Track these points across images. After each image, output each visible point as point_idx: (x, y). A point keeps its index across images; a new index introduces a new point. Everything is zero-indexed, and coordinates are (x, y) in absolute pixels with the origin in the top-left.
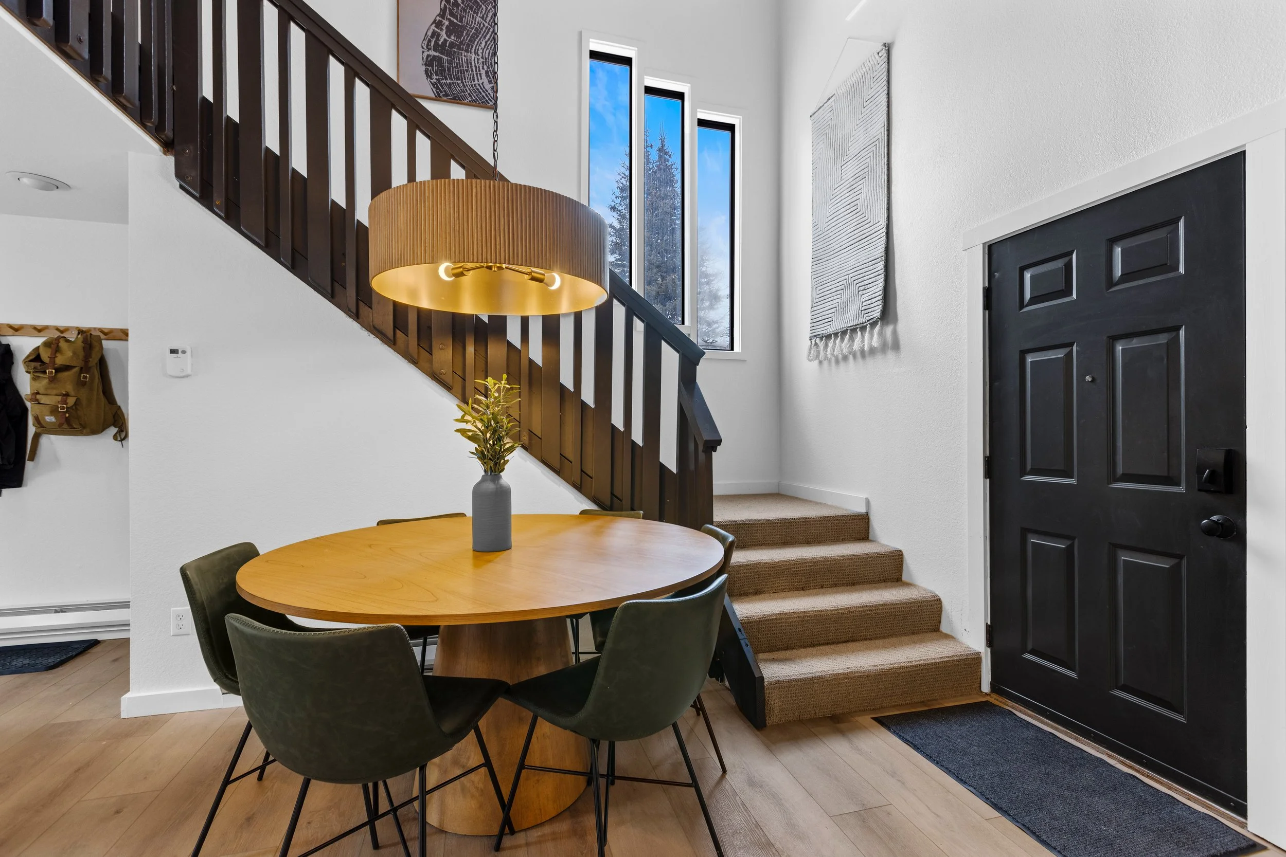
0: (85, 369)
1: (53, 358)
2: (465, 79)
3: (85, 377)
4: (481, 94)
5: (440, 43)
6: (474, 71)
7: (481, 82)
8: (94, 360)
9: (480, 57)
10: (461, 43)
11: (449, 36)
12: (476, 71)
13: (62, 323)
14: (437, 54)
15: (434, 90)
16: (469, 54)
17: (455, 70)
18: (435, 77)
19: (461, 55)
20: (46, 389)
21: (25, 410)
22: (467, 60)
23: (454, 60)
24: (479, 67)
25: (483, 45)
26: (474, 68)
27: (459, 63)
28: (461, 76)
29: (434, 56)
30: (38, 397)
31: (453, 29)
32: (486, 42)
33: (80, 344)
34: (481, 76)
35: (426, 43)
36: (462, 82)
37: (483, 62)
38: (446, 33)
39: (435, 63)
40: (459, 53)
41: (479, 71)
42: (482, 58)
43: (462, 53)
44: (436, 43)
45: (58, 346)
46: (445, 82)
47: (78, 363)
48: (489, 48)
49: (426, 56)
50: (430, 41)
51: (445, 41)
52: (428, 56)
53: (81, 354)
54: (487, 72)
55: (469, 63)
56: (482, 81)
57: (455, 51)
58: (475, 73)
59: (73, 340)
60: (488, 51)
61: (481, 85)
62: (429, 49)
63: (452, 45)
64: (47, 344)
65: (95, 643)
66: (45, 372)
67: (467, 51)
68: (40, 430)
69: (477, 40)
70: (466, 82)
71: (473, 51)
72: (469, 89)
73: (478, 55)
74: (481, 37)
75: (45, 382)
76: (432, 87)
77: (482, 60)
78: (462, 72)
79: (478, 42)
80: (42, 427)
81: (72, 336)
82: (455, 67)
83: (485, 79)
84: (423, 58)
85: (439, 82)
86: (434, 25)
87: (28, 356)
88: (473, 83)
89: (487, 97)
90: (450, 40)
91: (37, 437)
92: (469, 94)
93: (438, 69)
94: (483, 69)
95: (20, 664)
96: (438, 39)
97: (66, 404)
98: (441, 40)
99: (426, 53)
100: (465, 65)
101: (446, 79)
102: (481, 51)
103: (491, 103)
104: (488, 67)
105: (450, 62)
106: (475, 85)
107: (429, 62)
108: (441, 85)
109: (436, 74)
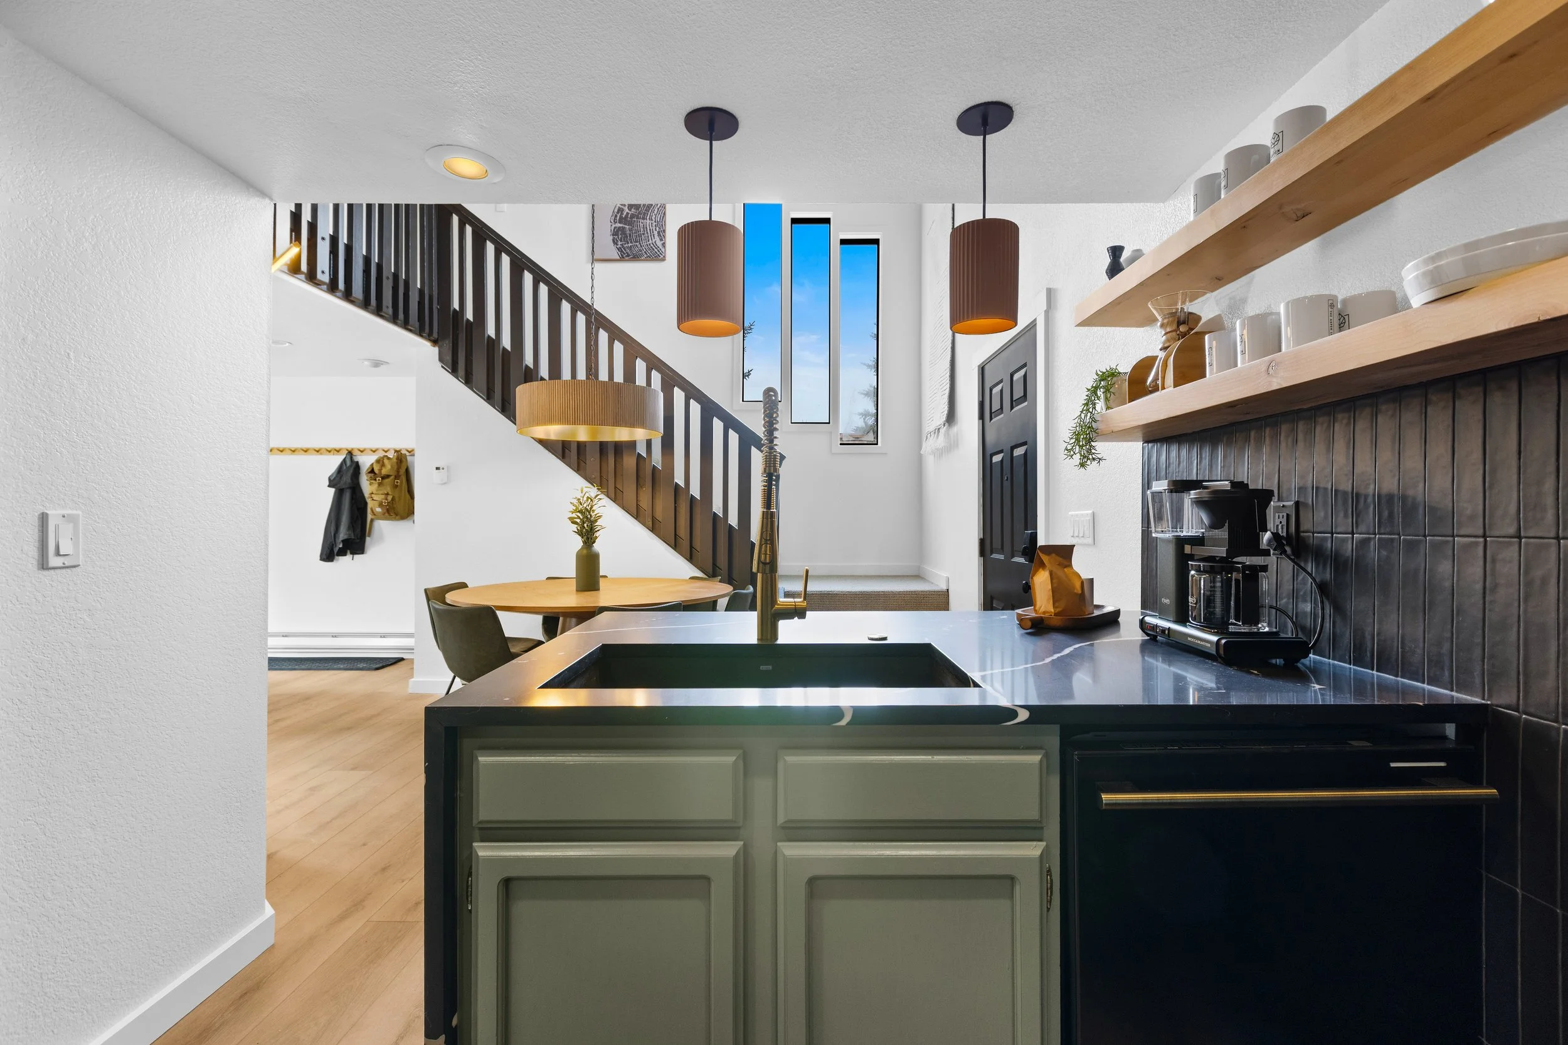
0: (397, 477)
1: (380, 470)
2: (642, 241)
3: (397, 482)
5: (624, 216)
7: (654, 241)
8: (403, 471)
9: (653, 222)
10: (639, 213)
11: (630, 210)
12: (650, 233)
13: (386, 446)
14: (621, 225)
15: (619, 253)
16: (645, 221)
17: (635, 235)
18: (619, 243)
19: (639, 223)
20: (377, 490)
21: (366, 504)
22: (644, 225)
23: (634, 227)
25: (656, 212)
26: (648, 231)
27: (638, 229)
28: (639, 239)
29: (619, 227)
30: (373, 495)
32: (658, 209)
33: (395, 460)
36: (640, 244)
38: (628, 208)
39: (620, 232)
40: (637, 221)
41: (653, 232)
42: (655, 222)
43: (639, 221)
44: (621, 217)
45: (383, 462)
47: (393, 473)
48: (661, 213)
49: (613, 228)
50: (616, 216)
51: (628, 213)
52: (615, 228)
53: (396, 467)
54: (659, 232)
55: (645, 228)
57: (635, 221)
59: (391, 457)
60: (659, 215)
61: (654, 243)
62: (615, 223)
63: (633, 216)
64: (378, 461)
65: (402, 659)
66: (375, 480)
67: (643, 219)
68: (373, 517)
70: (642, 244)
71: (648, 218)
72: (645, 248)
73: (652, 220)
74: (654, 206)
75: (375, 486)
77: (655, 224)
78: (640, 236)
80: (375, 515)
81: (391, 455)
82: (635, 233)
83: (657, 238)
84: (612, 230)
85: (623, 247)
87: (368, 469)
89: (659, 251)
90: (631, 212)
91: (372, 521)
92: (645, 252)
93: (622, 237)
94: (656, 230)
95: (361, 667)
96: (622, 214)
97: (387, 500)
98: (625, 214)
99: (614, 226)
100: (642, 230)
101: (628, 243)
102: (654, 216)
103: (662, 257)
104: (660, 228)
105: (631, 230)
106: (650, 245)
107: (615, 233)
108: (624, 249)
109: (621, 241)
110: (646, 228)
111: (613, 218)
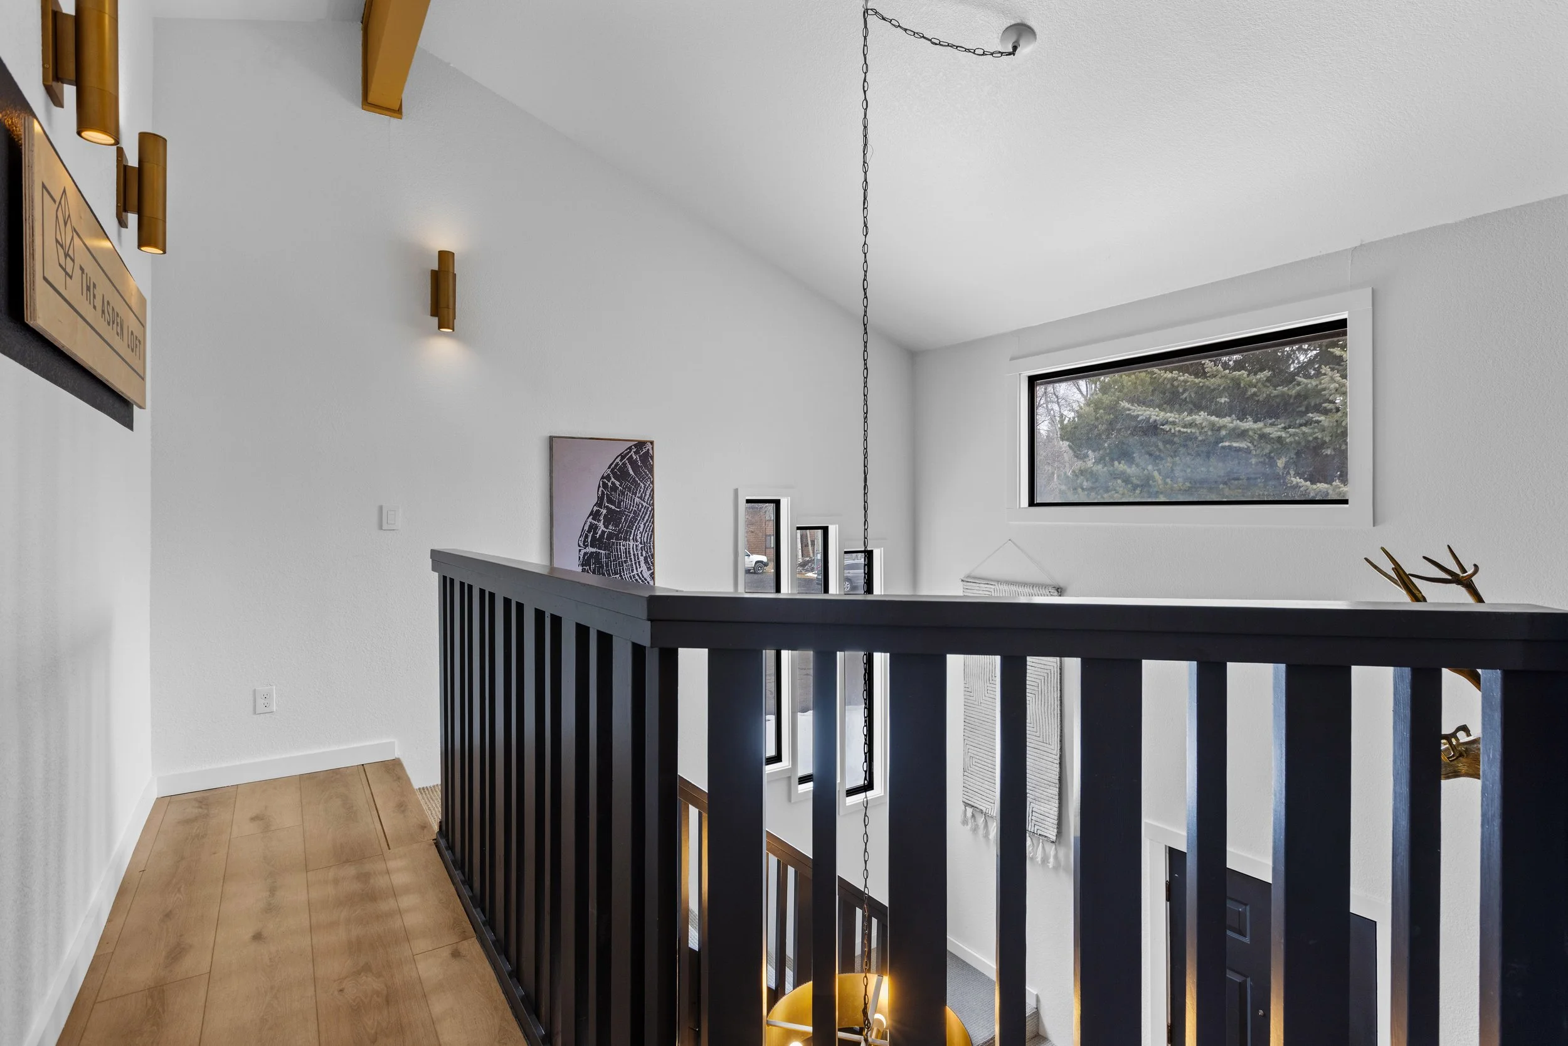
2: (624, 572)
5: (598, 536)
6: (633, 560)
7: (639, 570)
9: (638, 543)
10: (620, 532)
11: (607, 527)
12: (635, 560)
14: (594, 550)
16: (628, 542)
17: (614, 564)
19: (620, 545)
22: (626, 549)
23: (613, 553)
24: (638, 554)
25: (641, 529)
26: (632, 557)
27: (618, 555)
28: (620, 569)
29: (592, 553)
31: (611, 518)
32: (645, 524)
34: (639, 565)
36: (621, 576)
37: (642, 548)
38: (604, 524)
39: (593, 561)
40: (617, 543)
41: (638, 559)
42: (641, 543)
43: (620, 543)
44: (593, 538)
48: (648, 530)
49: (582, 554)
50: (587, 537)
51: (603, 532)
52: (585, 554)
54: (646, 559)
55: (627, 552)
56: (641, 569)
57: (613, 543)
58: (633, 562)
60: (647, 534)
61: (640, 574)
62: (586, 546)
63: (610, 536)
67: (625, 539)
69: (636, 524)
70: (624, 575)
71: (631, 538)
73: (637, 541)
74: (640, 520)
77: (640, 546)
78: (621, 564)
79: (636, 527)
82: (614, 561)
83: (644, 567)
84: (580, 557)
86: (591, 517)
88: (632, 574)
90: (608, 530)
93: (595, 567)
94: (642, 555)
96: (595, 533)
98: (600, 532)
99: (583, 552)
100: (623, 555)
101: (604, 576)
102: (639, 536)
104: (647, 552)
105: (607, 556)
106: (634, 577)
107: (586, 561)
110: (629, 552)
111: (582, 539)
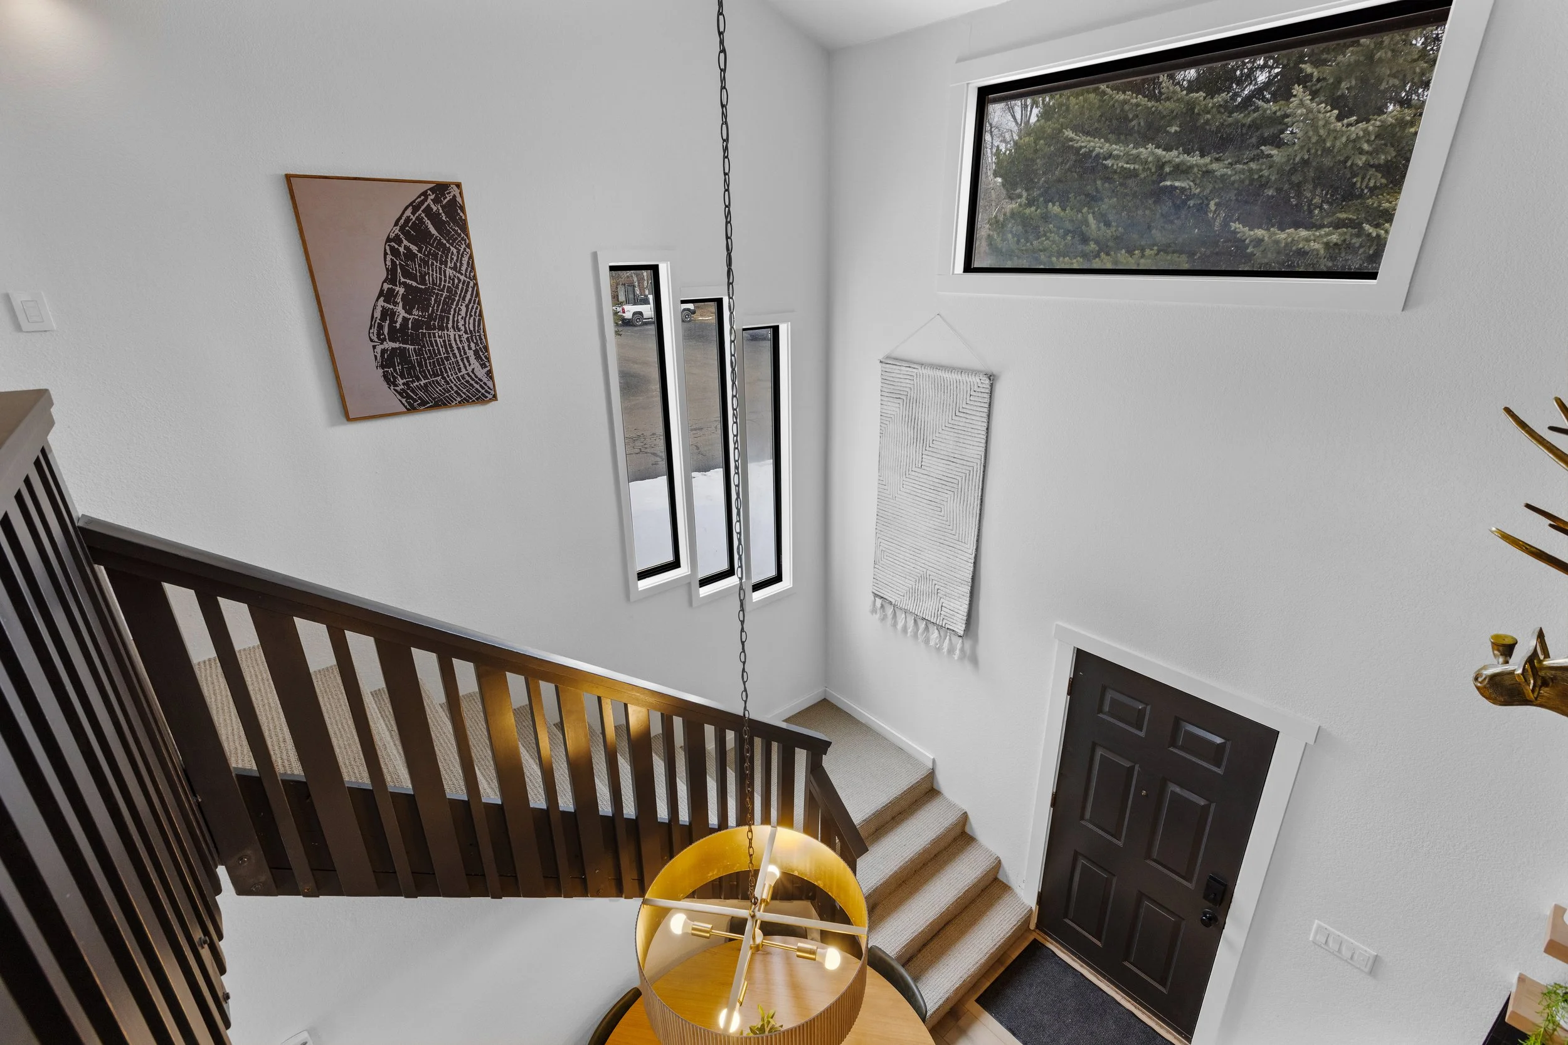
2: (447, 372)
4: (473, 387)
5: (398, 325)
6: (458, 355)
7: (470, 369)
9: (462, 332)
10: (431, 318)
11: (409, 312)
12: (461, 356)
14: (397, 345)
15: (404, 400)
16: (446, 332)
17: (430, 363)
18: (400, 381)
19: (435, 337)
22: (444, 341)
23: (425, 348)
24: (463, 347)
25: (463, 313)
26: (456, 351)
27: (434, 350)
28: (440, 369)
29: (393, 350)
31: (414, 299)
32: (467, 306)
34: (468, 361)
35: (376, 331)
36: (444, 378)
37: (468, 339)
38: (404, 308)
39: (397, 360)
40: (429, 334)
41: (465, 353)
42: (466, 332)
43: (434, 334)
44: (392, 328)
46: (418, 384)
48: (473, 314)
49: (379, 352)
50: (380, 327)
51: (407, 321)
52: (383, 351)
54: (476, 353)
55: (447, 346)
56: (472, 367)
57: (424, 335)
58: (459, 358)
60: (472, 318)
61: (471, 374)
62: (382, 341)
63: (417, 324)
67: (441, 328)
69: (454, 307)
70: (448, 377)
71: (450, 325)
72: (455, 385)
73: (459, 330)
74: (459, 300)
76: (400, 397)
77: (465, 336)
78: (441, 362)
79: (455, 310)
82: (429, 358)
83: (475, 364)
84: (376, 356)
85: (407, 385)
86: (382, 299)
88: (459, 375)
89: (483, 388)
90: (412, 317)
92: (456, 392)
93: (402, 368)
94: (470, 349)
96: (393, 321)
98: (400, 320)
99: (379, 348)
100: (442, 350)
101: (419, 380)
102: (461, 322)
103: (490, 396)
104: (477, 344)
105: (419, 353)
106: (463, 378)
107: (387, 361)
108: (413, 391)
109: (403, 377)
110: (450, 345)
